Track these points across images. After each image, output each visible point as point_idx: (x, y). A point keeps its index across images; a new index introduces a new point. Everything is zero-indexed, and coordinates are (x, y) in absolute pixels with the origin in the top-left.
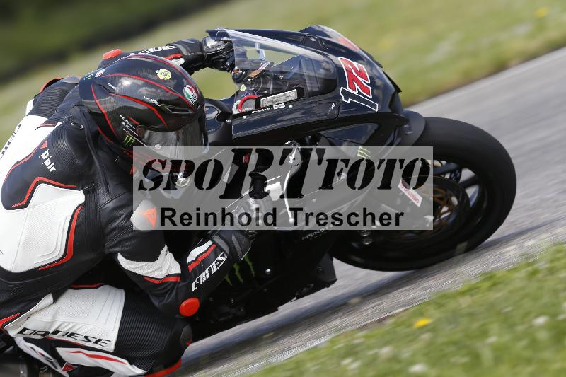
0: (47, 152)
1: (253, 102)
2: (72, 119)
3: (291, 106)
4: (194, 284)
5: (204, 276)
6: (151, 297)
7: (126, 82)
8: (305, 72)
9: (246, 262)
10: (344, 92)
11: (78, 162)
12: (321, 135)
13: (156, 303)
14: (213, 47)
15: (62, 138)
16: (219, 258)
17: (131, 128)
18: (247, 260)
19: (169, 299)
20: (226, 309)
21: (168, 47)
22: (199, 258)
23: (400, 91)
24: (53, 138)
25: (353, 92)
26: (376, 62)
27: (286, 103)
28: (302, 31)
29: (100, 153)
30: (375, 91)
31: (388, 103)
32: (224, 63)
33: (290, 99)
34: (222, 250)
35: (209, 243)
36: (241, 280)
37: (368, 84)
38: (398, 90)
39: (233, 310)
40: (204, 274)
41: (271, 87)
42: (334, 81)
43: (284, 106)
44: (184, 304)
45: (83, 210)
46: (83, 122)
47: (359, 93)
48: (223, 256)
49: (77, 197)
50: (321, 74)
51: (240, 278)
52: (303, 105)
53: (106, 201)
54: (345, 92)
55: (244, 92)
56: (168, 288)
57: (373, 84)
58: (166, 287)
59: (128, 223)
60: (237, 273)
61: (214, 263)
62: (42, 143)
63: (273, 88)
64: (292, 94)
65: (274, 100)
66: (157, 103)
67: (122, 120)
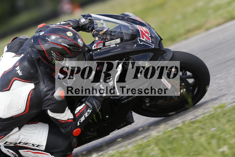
0: (18, 67)
1: (102, 44)
2: (28, 53)
3: (118, 46)
4: (78, 123)
5: (83, 119)
6: (61, 128)
7: (53, 37)
8: (123, 31)
9: (98, 113)
11: (32, 71)
12: (130, 58)
13: (63, 131)
14: (84, 22)
15: (25, 61)
16: (88, 111)
17: (56, 57)
19: (68, 129)
20: (89, 133)
22: (80, 111)
23: (162, 40)
24: (21, 61)
25: (143, 40)
27: (115, 44)
28: (122, 15)
29: (41, 67)
30: (152, 39)
31: (158, 44)
33: (118, 42)
35: (84, 105)
36: (96, 121)
37: (149, 36)
38: (161, 39)
39: (92, 134)
40: (82, 118)
41: (109, 38)
42: (135, 35)
43: (114, 45)
44: (75, 131)
45: (34, 92)
46: (33, 54)
47: (146, 40)
48: (90, 110)
49: (31, 86)
50: (130, 32)
52: (123, 45)
53: (43, 87)
54: (140, 40)
55: (97, 40)
57: (151, 36)
58: (67, 124)
59: (53, 97)
60: (94, 118)
61: (86, 113)
62: (16, 63)
63: (110, 38)
64: (118, 41)
65: (111, 43)
66: (67, 46)
67: (52, 53)
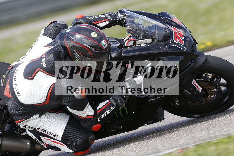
0: (44, 59)
1: (132, 42)
3: (148, 45)
4: (99, 119)
8: (157, 32)
10: (172, 41)
13: (83, 124)
14: (121, 17)
15: (51, 54)
16: (111, 108)
17: (78, 56)
18: (125, 107)
20: (115, 127)
21: (103, 16)
22: (102, 107)
25: (176, 42)
26: (188, 30)
27: (146, 44)
28: (159, 14)
31: (190, 48)
32: (125, 24)
33: (149, 42)
34: (113, 104)
35: (108, 101)
36: (122, 115)
37: (182, 39)
38: (196, 42)
39: (118, 127)
40: (104, 114)
42: (168, 36)
43: (145, 45)
47: (178, 43)
48: (113, 107)
50: (163, 33)
51: (121, 114)
56: (88, 120)
58: (87, 120)
60: (120, 112)
62: (43, 55)
63: (143, 37)
64: (149, 40)
65: (141, 42)
66: (89, 47)
67: (75, 53)
